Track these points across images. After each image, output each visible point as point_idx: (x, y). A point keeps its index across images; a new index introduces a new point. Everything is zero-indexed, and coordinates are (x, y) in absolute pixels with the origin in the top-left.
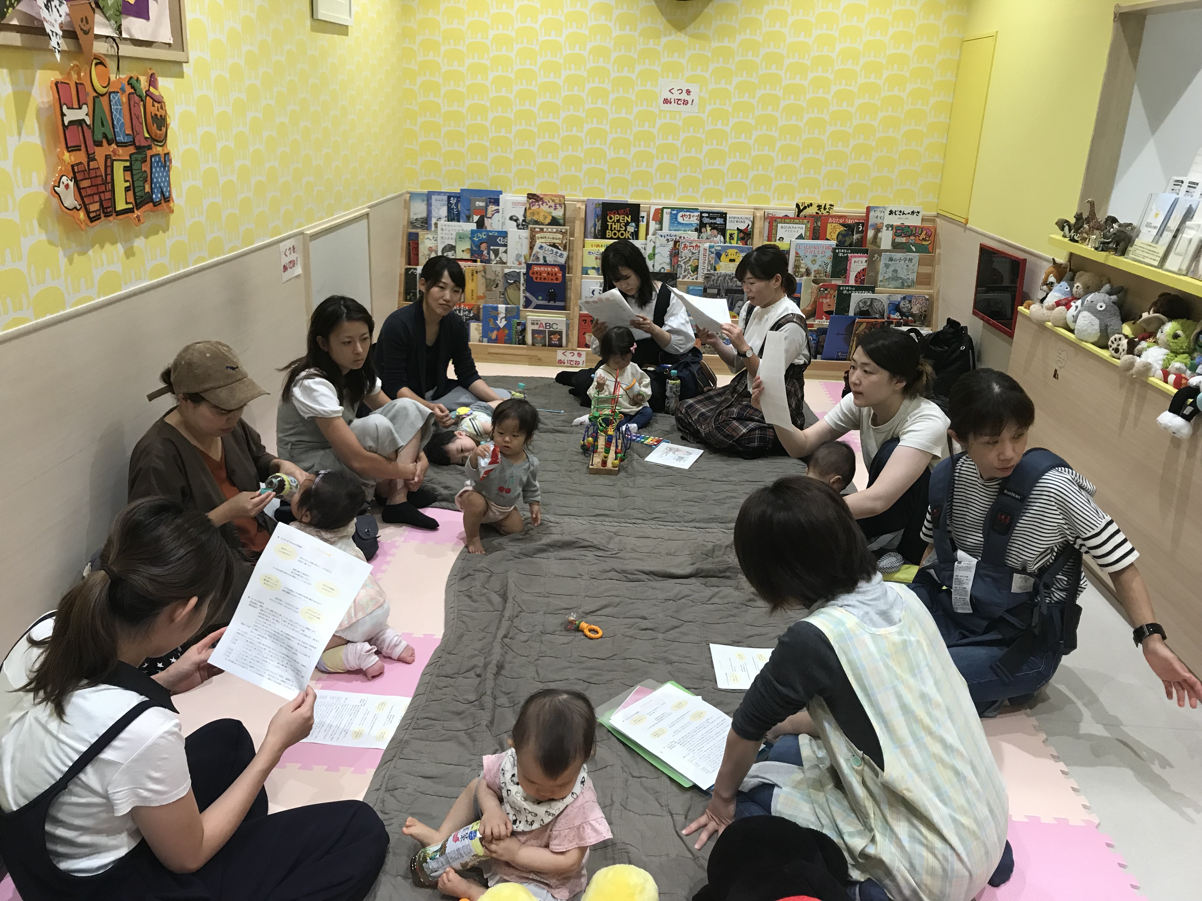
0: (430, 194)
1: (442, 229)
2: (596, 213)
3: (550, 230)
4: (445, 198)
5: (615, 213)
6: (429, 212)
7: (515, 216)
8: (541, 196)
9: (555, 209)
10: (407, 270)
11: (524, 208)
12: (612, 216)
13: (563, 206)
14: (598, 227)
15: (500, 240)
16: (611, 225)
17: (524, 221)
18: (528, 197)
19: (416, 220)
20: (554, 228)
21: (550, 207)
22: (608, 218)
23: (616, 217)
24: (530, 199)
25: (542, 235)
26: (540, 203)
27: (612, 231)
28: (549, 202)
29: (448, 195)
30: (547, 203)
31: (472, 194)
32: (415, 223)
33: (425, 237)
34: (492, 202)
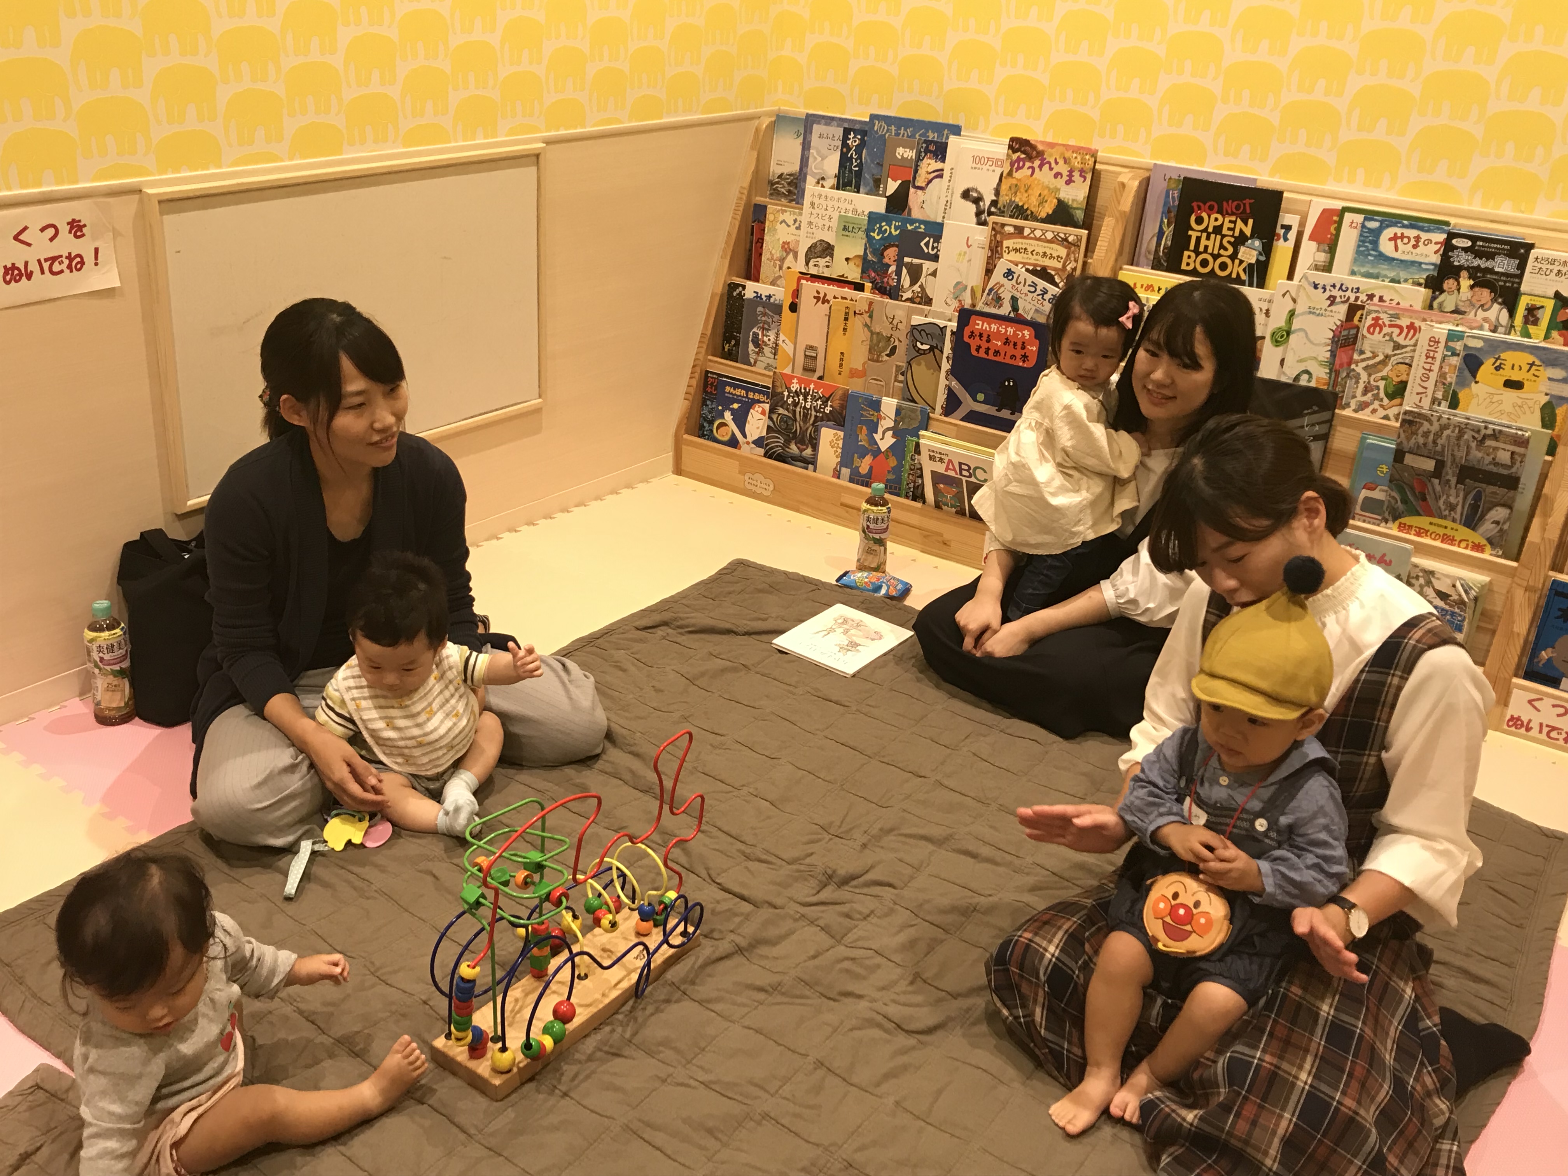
0: (810, 121)
1: (812, 204)
2: (1166, 203)
3: (1038, 233)
4: (840, 132)
5: (1211, 208)
6: (804, 161)
8: (1040, 147)
9: (1069, 182)
10: (732, 287)
11: (999, 171)
12: (1204, 215)
13: (1089, 176)
14: (1167, 241)
15: (927, 245)
16: (1198, 239)
17: (994, 203)
18: (1010, 147)
19: (780, 176)
20: (1051, 231)
21: (1057, 175)
22: (1193, 218)
23: (1212, 220)
24: (1015, 151)
25: (1018, 243)
26: (1037, 163)
27: (1197, 253)
28: (1057, 163)
29: (846, 125)
30: (1053, 165)
31: (893, 128)
32: (778, 183)
33: (781, 219)
34: (931, 152)
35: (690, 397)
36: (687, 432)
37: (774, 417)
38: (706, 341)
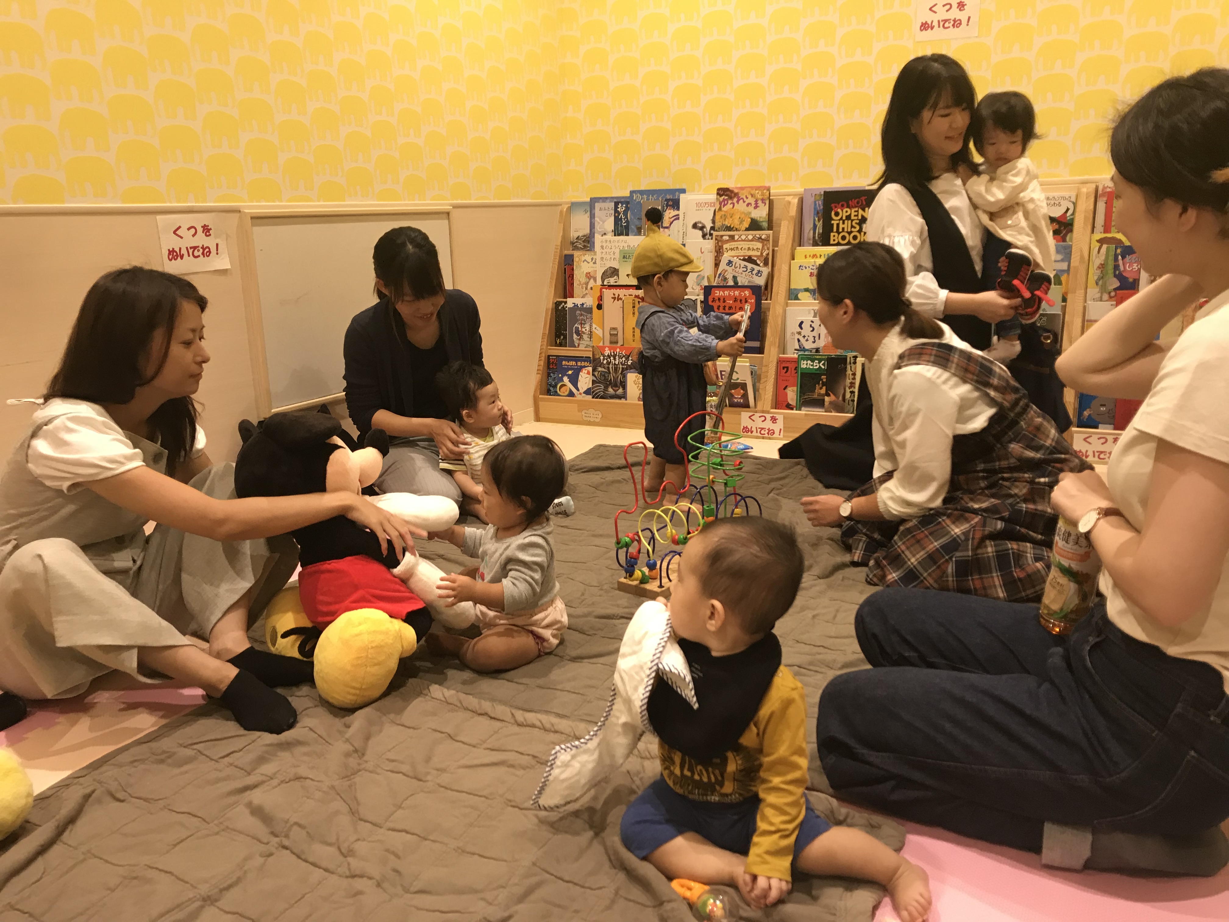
0: (594, 201)
1: (602, 247)
2: (815, 208)
3: (743, 237)
4: (612, 205)
5: (843, 206)
6: (592, 226)
7: (701, 223)
8: (736, 191)
9: (756, 207)
10: (557, 304)
11: (713, 209)
12: (839, 210)
13: (768, 202)
14: (819, 229)
16: (838, 225)
17: (713, 228)
18: (718, 194)
19: (578, 238)
20: (751, 234)
21: (748, 205)
22: (833, 213)
23: (844, 212)
24: (721, 196)
25: (733, 245)
26: (735, 200)
27: (839, 233)
28: (747, 198)
29: (616, 200)
30: (745, 199)
31: (645, 196)
32: (577, 242)
33: (583, 259)
34: (670, 206)
35: (540, 372)
36: (541, 394)
37: (596, 373)
38: (546, 337)
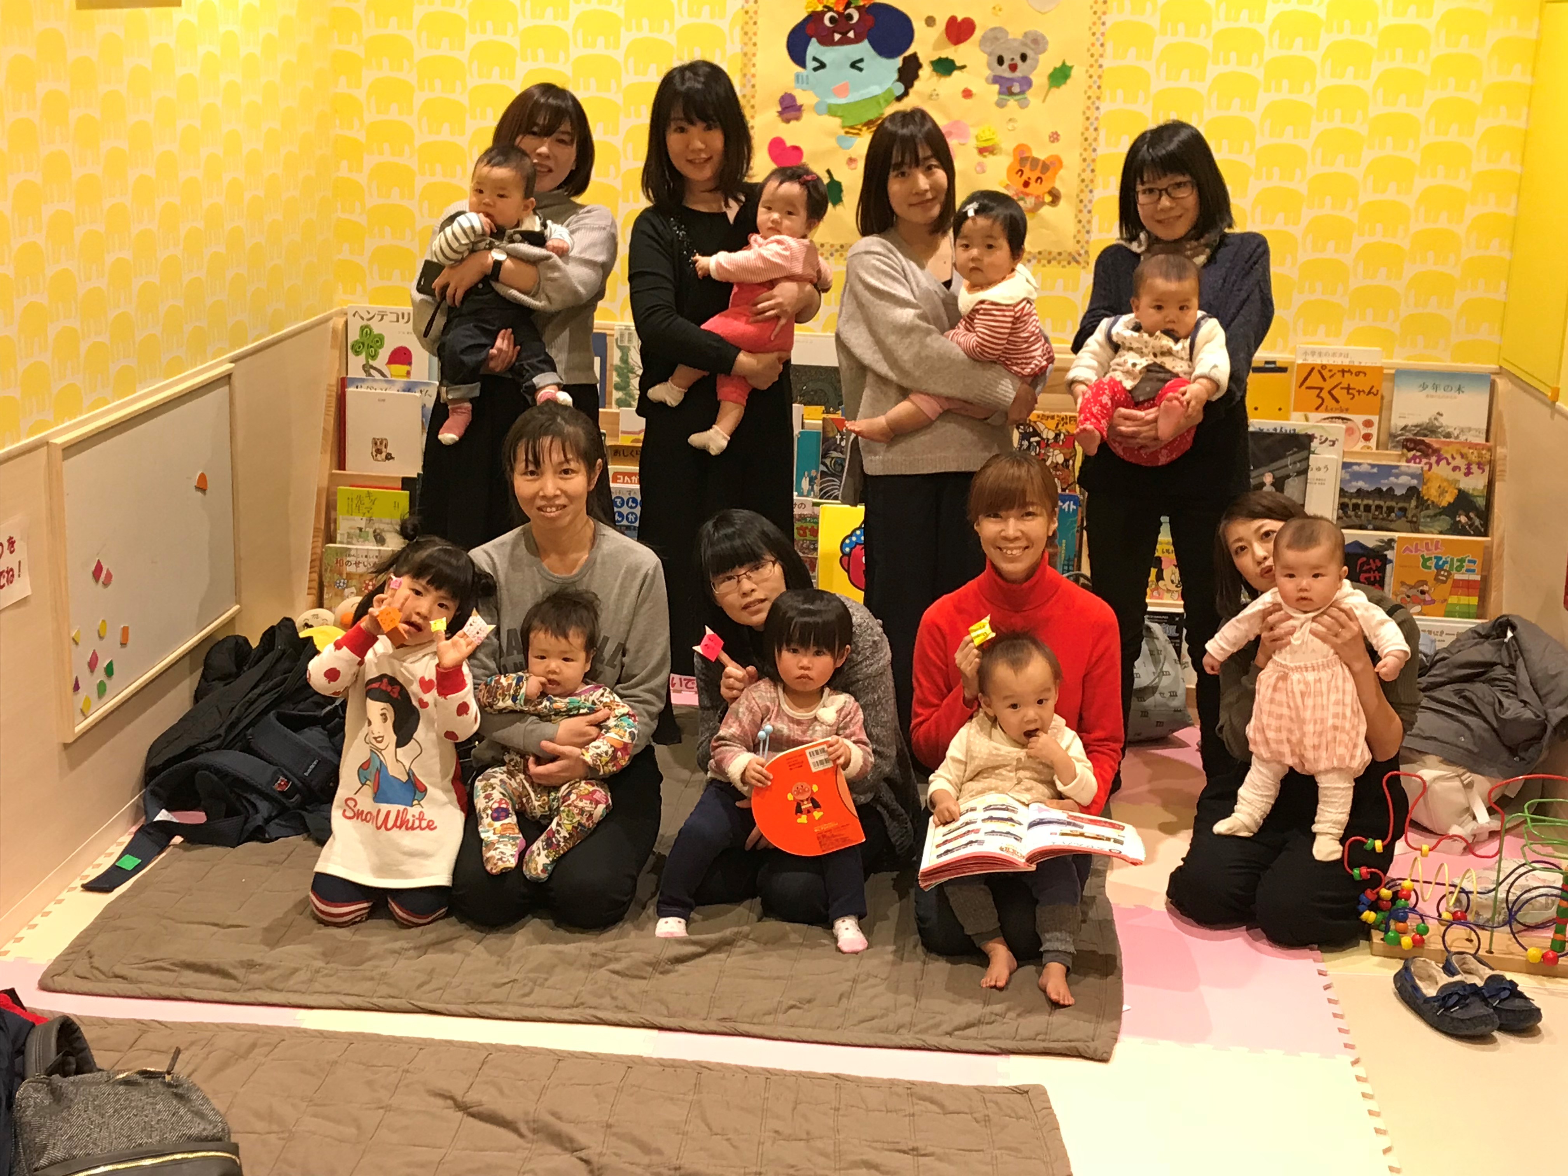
9: (1468, 473)
13: (1487, 468)
21: (1455, 469)
26: (1434, 459)
28: (1453, 458)
30: (1450, 460)
